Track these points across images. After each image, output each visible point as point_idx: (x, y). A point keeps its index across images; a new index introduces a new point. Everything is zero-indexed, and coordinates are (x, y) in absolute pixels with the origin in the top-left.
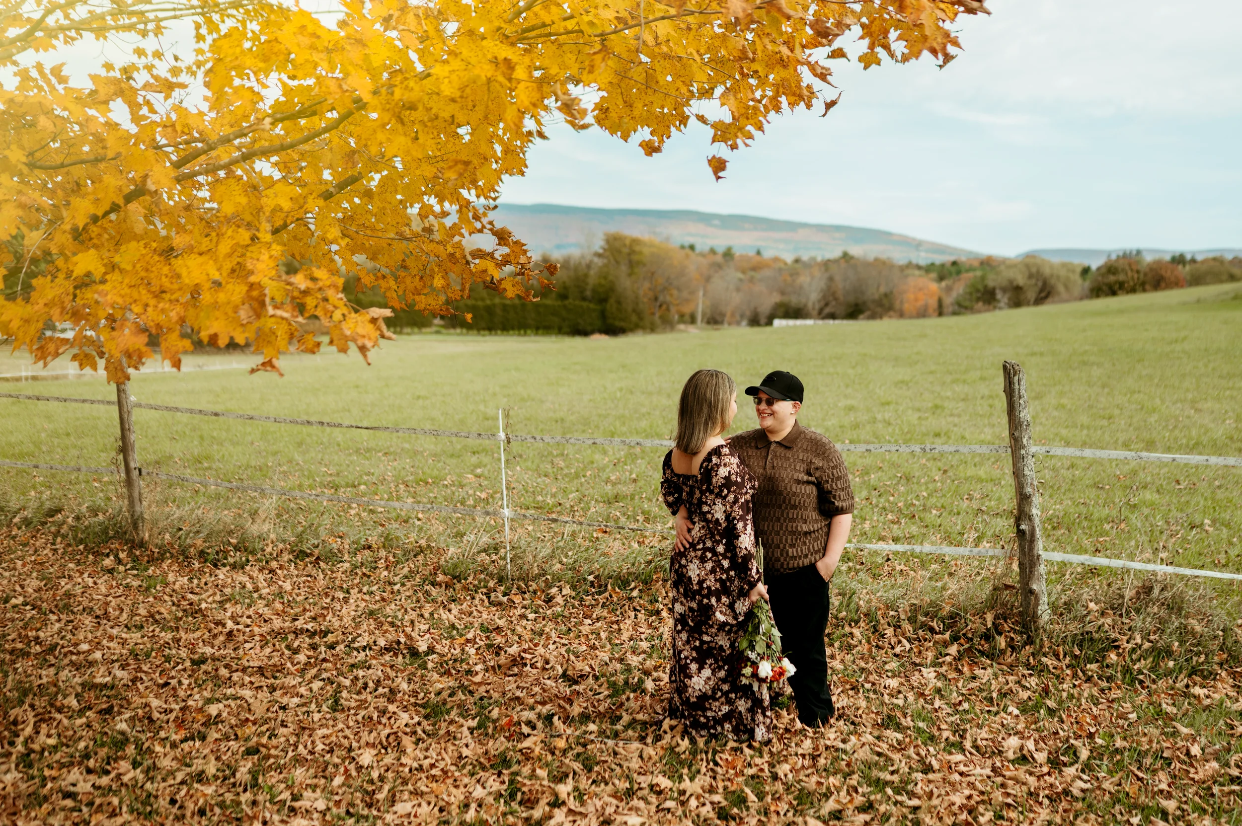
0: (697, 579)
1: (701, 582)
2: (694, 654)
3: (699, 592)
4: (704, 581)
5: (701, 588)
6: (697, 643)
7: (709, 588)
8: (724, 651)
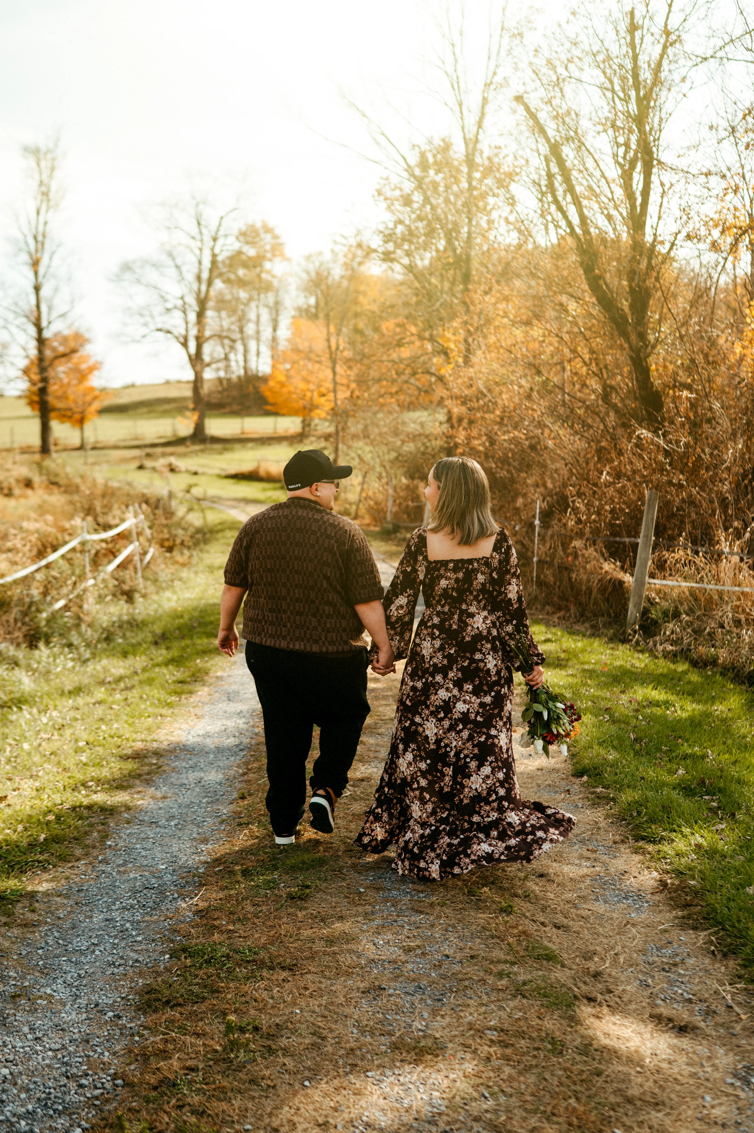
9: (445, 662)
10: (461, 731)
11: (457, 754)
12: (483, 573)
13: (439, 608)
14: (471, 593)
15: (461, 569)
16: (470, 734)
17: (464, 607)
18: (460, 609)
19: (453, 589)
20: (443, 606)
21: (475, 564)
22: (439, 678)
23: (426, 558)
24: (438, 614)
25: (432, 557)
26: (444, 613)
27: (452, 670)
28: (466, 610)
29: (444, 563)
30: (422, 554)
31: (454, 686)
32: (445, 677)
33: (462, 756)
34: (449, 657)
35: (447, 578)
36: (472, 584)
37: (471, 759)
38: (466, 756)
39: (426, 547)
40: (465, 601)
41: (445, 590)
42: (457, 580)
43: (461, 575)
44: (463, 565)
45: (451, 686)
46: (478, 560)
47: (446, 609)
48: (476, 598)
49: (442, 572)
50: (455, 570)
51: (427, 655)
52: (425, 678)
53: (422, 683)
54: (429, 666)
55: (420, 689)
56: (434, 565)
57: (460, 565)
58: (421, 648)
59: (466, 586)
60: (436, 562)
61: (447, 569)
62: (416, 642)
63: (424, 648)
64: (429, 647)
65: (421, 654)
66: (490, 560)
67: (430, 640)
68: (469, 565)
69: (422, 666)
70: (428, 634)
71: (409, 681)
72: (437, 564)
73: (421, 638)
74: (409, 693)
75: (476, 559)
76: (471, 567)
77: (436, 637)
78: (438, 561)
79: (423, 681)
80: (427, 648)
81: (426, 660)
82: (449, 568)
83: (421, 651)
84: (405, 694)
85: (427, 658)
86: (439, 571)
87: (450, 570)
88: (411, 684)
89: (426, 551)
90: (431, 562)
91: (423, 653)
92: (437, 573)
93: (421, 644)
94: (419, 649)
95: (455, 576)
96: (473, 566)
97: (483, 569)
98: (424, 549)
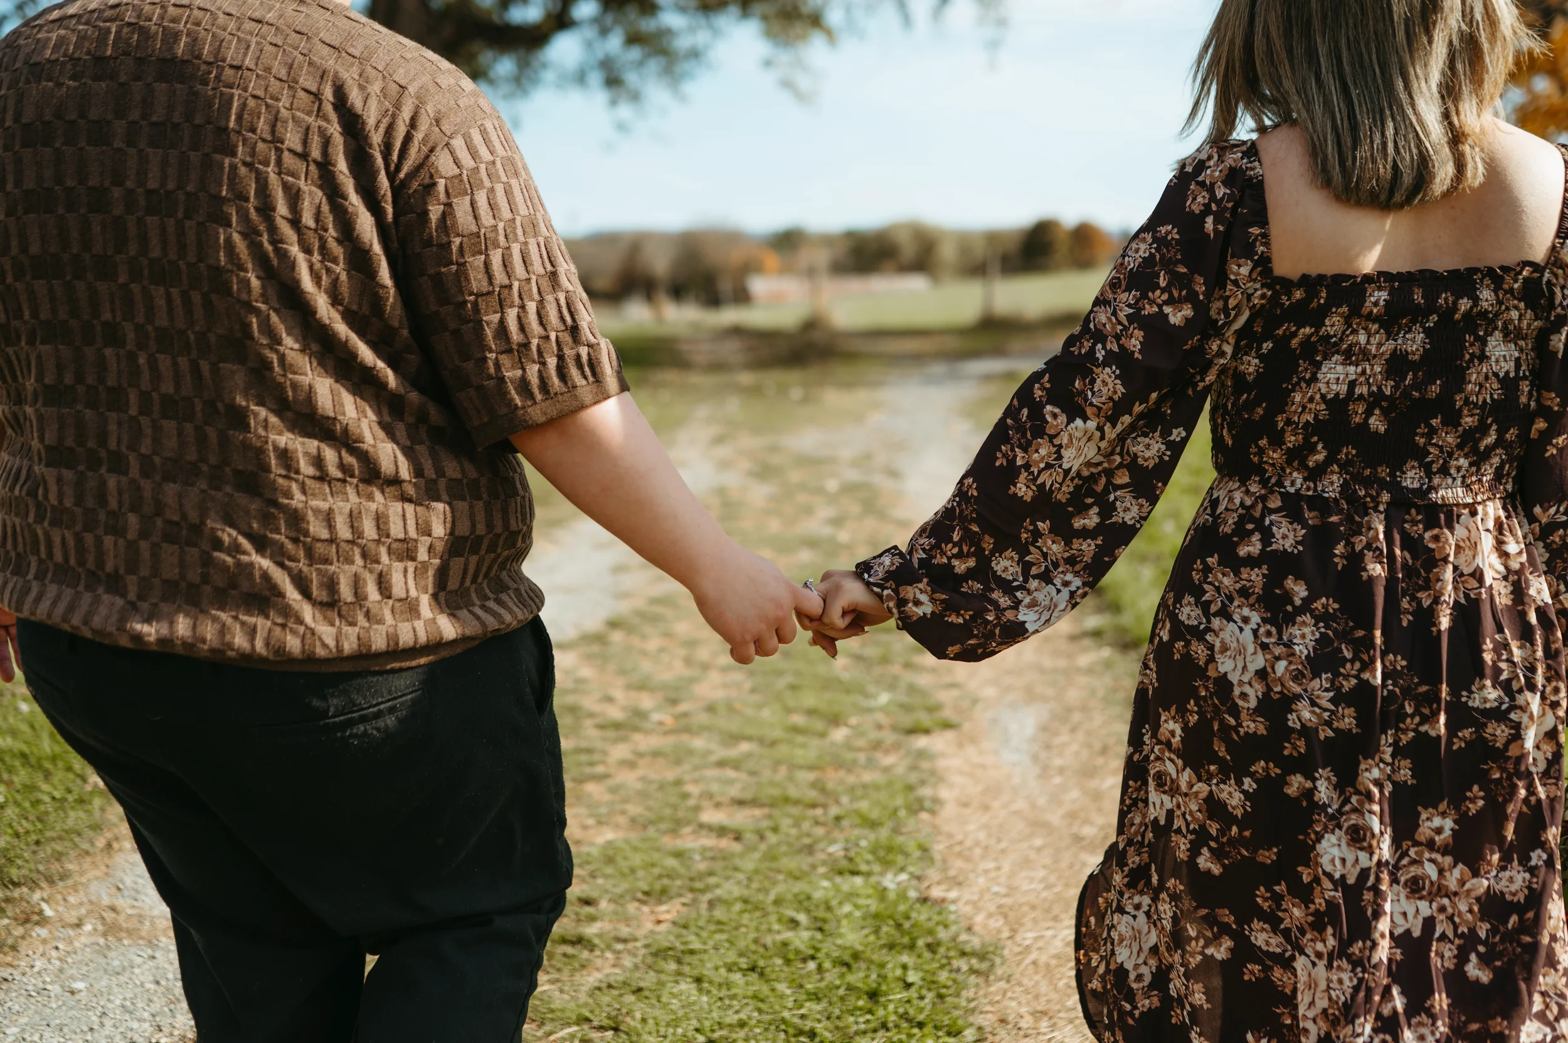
0: (1254, 693)
5: (1279, 730)
9: (1348, 720)
12: (1511, 335)
13: (1296, 481)
14: (1452, 419)
15: (1418, 314)
17: (1411, 479)
18: (1395, 487)
19: (1375, 400)
20: (1315, 474)
21: (1486, 295)
23: (1264, 264)
24: (1293, 507)
25: (1285, 265)
26: (1320, 503)
28: (1422, 493)
29: (1349, 289)
30: (1247, 251)
35: (1350, 356)
36: (1457, 380)
39: (1263, 222)
40: (1420, 455)
41: (1337, 405)
42: (1397, 364)
43: (1414, 342)
44: (1431, 297)
46: (1496, 277)
47: (1332, 485)
48: (1469, 441)
49: (1333, 324)
51: (1241, 683)
52: (1252, 775)
53: (1243, 792)
54: (1262, 730)
55: (1239, 812)
56: (1298, 294)
57: (1418, 297)
58: (1211, 648)
59: (1435, 389)
60: (1310, 283)
61: (1356, 314)
62: (1183, 617)
63: (1225, 649)
64: (1251, 648)
65: (1211, 673)
66: (1547, 275)
67: (1255, 618)
68: (1458, 297)
69: (1222, 722)
70: (1244, 593)
71: (1187, 775)
72: (1312, 293)
73: (1205, 607)
74: (1203, 827)
75: (1490, 272)
76: (1464, 304)
77: (1289, 608)
78: (1321, 277)
79: (1246, 787)
80: (1241, 651)
81: (1240, 703)
82: (1365, 311)
83: (1211, 659)
84: (1179, 831)
85: (1244, 696)
86: (1319, 324)
87: (1369, 317)
88: (1202, 788)
89: (1265, 236)
90: (1287, 285)
91: (1222, 669)
92: (1308, 330)
93: (1209, 629)
94: (1199, 651)
95: (1389, 346)
96: (1476, 300)
97: (1515, 314)
98: (1255, 230)
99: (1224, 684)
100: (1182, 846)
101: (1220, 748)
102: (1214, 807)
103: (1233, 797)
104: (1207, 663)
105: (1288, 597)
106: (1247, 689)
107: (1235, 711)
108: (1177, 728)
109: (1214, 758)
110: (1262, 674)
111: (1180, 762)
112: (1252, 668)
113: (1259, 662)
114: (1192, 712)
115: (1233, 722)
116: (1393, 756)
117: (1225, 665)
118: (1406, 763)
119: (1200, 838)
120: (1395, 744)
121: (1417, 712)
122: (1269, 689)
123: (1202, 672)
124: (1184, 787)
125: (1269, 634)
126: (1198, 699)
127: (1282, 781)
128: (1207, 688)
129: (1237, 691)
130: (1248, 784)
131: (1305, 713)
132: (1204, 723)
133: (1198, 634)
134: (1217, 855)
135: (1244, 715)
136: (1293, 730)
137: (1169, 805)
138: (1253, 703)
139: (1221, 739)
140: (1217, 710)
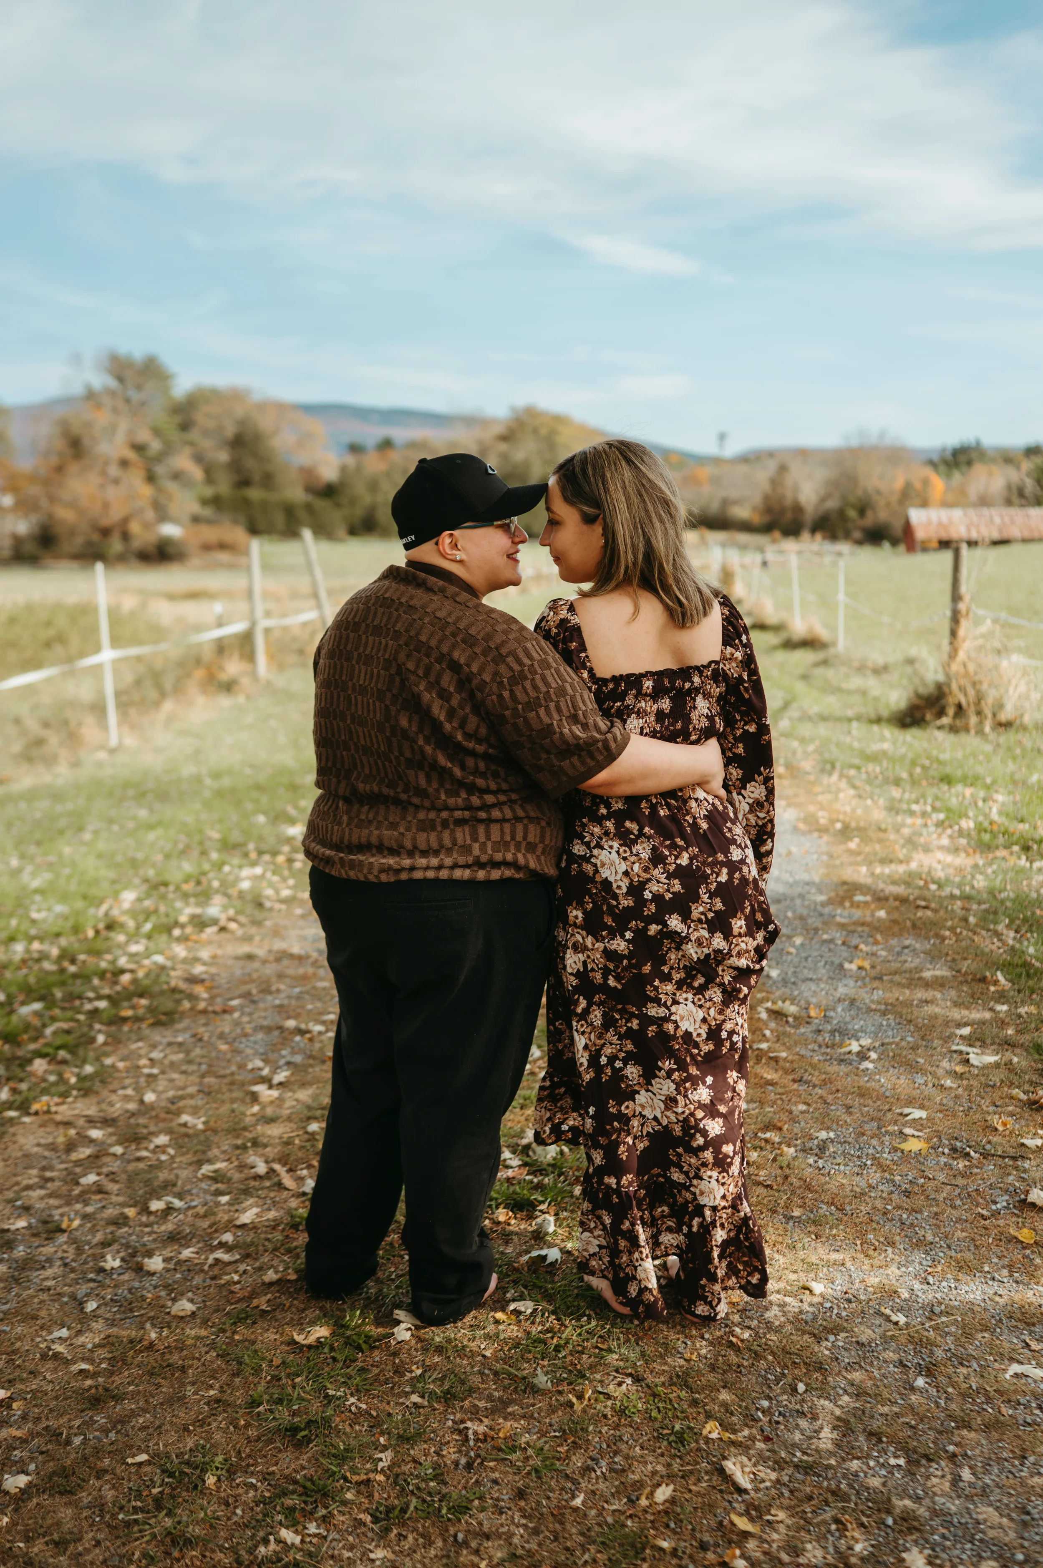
0: (624, 884)
1: (636, 890)
2: (630, 1047)
3: (634, 913)
4: (642, 885)
5: (641, 902)
6: (635, 1024)
7: (657, 898)
8: (696, 1045)
9: (677, 886)
10: (587, 1011)
11: (594, 1060)
12: (707, 696)
15: (666, 691)
16: (604, 1015)
21: (696, 680)
22: (675, 923)
23: (591, 672)
25: (605, 670)
27: (697, 899)
29: (633, 681)
31: (712, 931)
32: (686, 917)
33: (603, 1060)
34: (680, 873)
35: (640, 714)
36: (689, 721)
37: (625, 1062)
38: (612, 1059)
39: (585, 650)
42: (660, 715)
43: (665, 704)
45: (705, 934)
46: (699, 670)
49: (629, 700)
50: (655, 696)
51: (616, 881)
52: (630, 929)
53: (626, 941)
54: (631, 904)
55: (626, 952)
56: (611, 686)
57: (666, 683)
58: (595, 865)
59: (679, 725)
60: (616, 679)
61: (640, 695)
62: (575, 851)
63: (603, 865)
64: (617, 861)
65: (598, 879)
66: (721, 665)
67: (616, 845)
68: (684, 683)
69: (609, 905)
70: (607, 834)
71: (589, 941)
72: (617, 685)
73: (587, 844)
74: (605, 966)
75: (697, 668)
76: (687, 685)
77: (632, 837)
78: (621, 676)
79: (627, 937)
80: (612, 864)
81: (617, 891)
82: (644, 692)
83: (597, 871)
84: (593, 970)
85: (619, 887)
86: (623, 700)
87: (646, 695)
88: (600, 946)
89: (587, 656)
90: (605, 681)
91: (604, 876)
92: (619, 704)
93: (592, 856)
94: (588, 868)
95: (655, 707)
96: (692, 682)
97: (708, 687)
98: (583, 655)
99: (606, 883)
100: (598, 977)
101: (609, 921)
102: (609, 954)
103: (620, 945)
104: (594, 874)
105: (629, 832)
106: (620, 883)
107: (615, 897)
108: (580, 915)
109: (606, 927)
110: (626, 873)
111: (584, 933)
112: (620, 871)
113: (623, 867)
114: (588, 903)
115: (615, 903)
116: (710, 898)
117: (605, 873)
118: (718, 900)
119: (606, 972)
120: (709, 891)
121: (713, 871)
122: (632, 880)
123: (592, 880)
124: (590, 946)
125: (625, 852)
126: (591, 895)
127: (646, 929)
128: (596, 888)
129: (615, 886)
130: (628, 935)
131: (654, 887)
132: (597, 908)
133: (587, 859)
134: (618, 978)
135: (620, 897)
136: (647, 900)
137: (582, 959)
138: (625, 890)
139: (609, 915)
140: (605, 899)
